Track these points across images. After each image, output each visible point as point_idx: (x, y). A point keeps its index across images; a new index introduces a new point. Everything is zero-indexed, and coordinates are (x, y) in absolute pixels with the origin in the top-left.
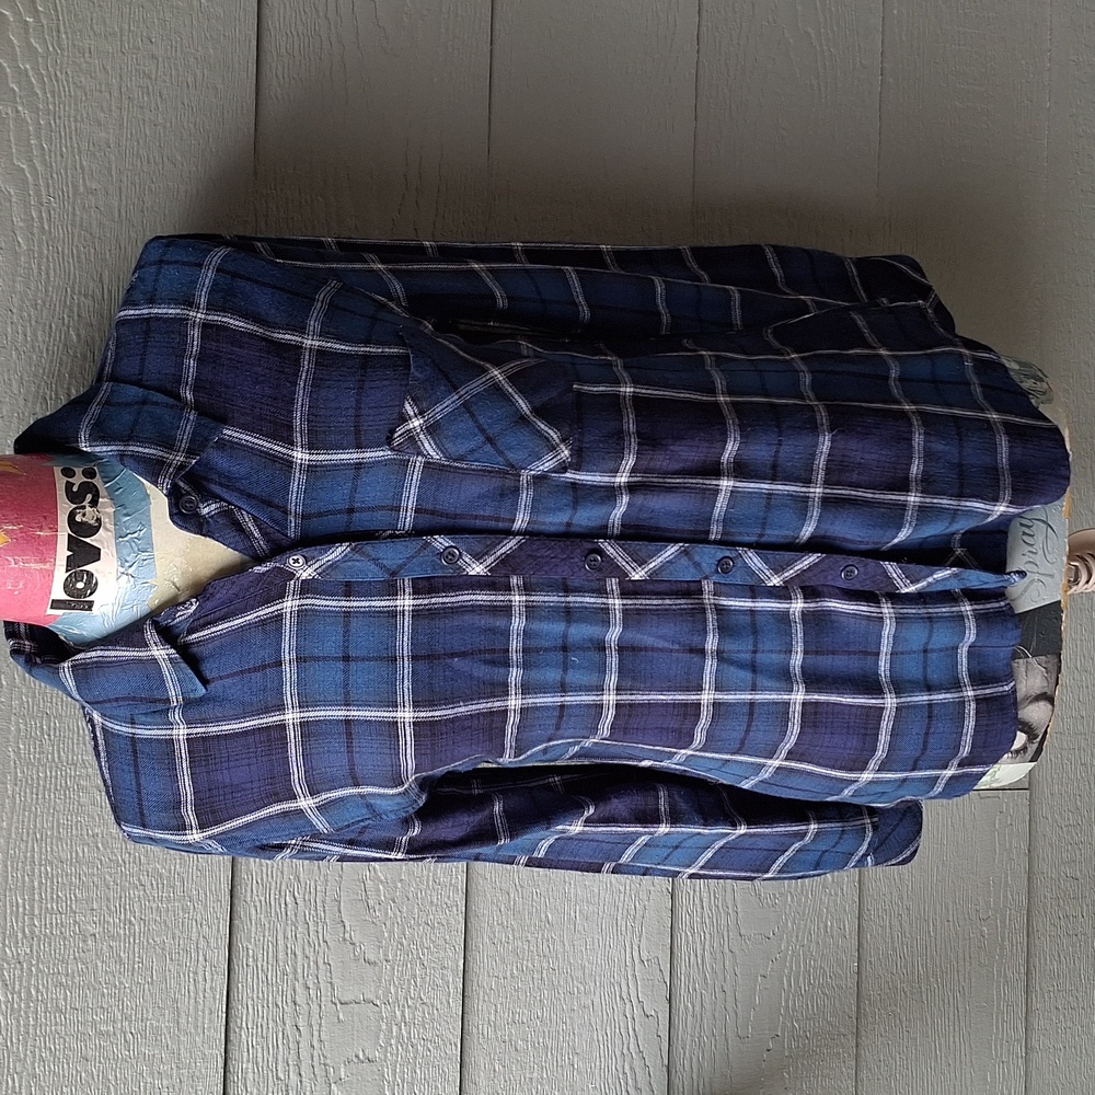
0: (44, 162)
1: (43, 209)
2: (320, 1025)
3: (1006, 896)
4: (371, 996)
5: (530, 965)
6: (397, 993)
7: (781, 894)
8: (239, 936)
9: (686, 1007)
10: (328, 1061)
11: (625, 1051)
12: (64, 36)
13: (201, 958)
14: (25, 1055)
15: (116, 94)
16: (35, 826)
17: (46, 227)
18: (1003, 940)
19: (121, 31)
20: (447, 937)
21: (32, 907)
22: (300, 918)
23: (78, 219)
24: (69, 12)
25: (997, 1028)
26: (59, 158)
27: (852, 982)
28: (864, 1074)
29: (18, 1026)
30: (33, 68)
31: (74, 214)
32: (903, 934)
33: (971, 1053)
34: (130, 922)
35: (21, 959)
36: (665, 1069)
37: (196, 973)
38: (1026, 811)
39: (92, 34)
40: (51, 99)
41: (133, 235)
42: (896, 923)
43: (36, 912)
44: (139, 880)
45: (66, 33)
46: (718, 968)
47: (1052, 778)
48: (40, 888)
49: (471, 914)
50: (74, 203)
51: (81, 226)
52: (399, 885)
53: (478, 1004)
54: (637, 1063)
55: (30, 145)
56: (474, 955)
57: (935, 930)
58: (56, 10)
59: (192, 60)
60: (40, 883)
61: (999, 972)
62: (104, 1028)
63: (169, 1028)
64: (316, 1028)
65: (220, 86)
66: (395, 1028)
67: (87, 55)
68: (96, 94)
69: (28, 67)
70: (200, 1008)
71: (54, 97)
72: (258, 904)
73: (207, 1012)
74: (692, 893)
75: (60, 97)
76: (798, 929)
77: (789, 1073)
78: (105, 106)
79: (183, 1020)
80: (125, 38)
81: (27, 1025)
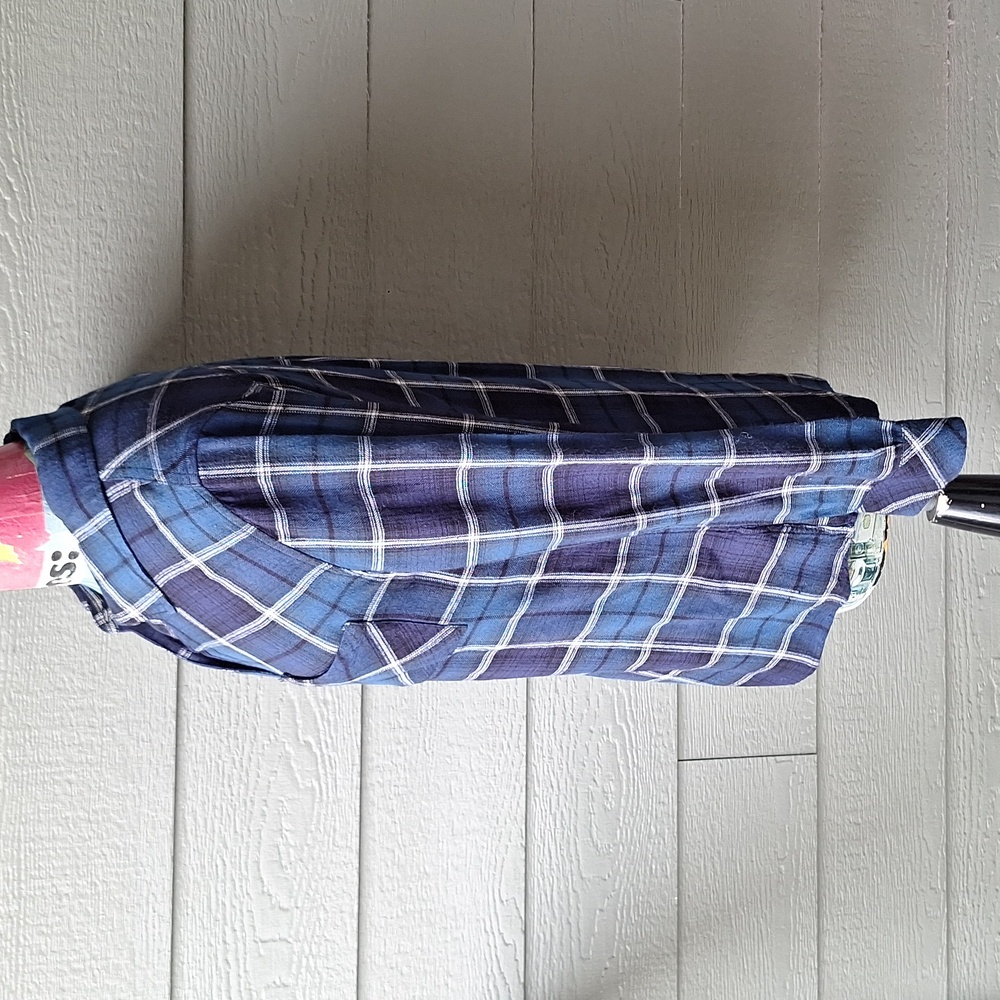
0: (20, 305)
1: (20, 341)
2: (245, 959)
3: (799, 840)
4: (284, 935)
5: (412, 908)
6: (305, 932)
7: (614, 845)
8: (181, 891)
9: (539, 937)
10: (252, 987)
11: (490, 973)
12: (34, 209)
13: (151, 910)
14: (17, 988)
15: (75, 250)
16: (21, 812)
17: (23, 354)
18: (798, 875)
19: (78, 202)
20: (345, 888)
21: (19, 875)
22: (228, 876)
23: (47, 348)
24: (37, 189)
25: (794, 945)
26: (32, 301)
27: (673, 913)
28: (685, 986)
29: (11, 965)
30: (11, 235)
31: (44, 342)
32: (715, 873)
33: (773, 968)
34: (96, 884)
35: (12, 914)
36: (521, 986)
37: (146, 922)
38: (815, 771)
39: (55, 206)
40: (25, 258)
41: (90, 356)
42: (709, 865)
43: (23, 878)
44: (101, 851)
45: (36, 207)
46: (564, 905)
47: (836, 743)
48: (25, 859)
49: (364, 868)
50: (44, 334)
51: (50, 352)
52: (306, 848)
53: (372, 940)
54: (500, 983)
55: (9, 294)
56: (368, 902)
57: (741, 869)
58: (28, 190)
59: (133, 220)
60: (26, 856)
61: (795, 902)
62: (76, 966)
63: (126, 965)
64: (242, 961)
65: (155, 239)
66: (304, 961)
67: (52, 222)
68: (60, 251)
69: (7, 234)
70: (151, 948)
71: (27, 256)
72: (195, 867)
73: (156, 951)
74: (542, 846)
75: (32, 255)
76: (629, 872)
77: (622, 986)
78: (66, 259)
79: (137, 959)
80: (81, 209)
81: (17, 965)
